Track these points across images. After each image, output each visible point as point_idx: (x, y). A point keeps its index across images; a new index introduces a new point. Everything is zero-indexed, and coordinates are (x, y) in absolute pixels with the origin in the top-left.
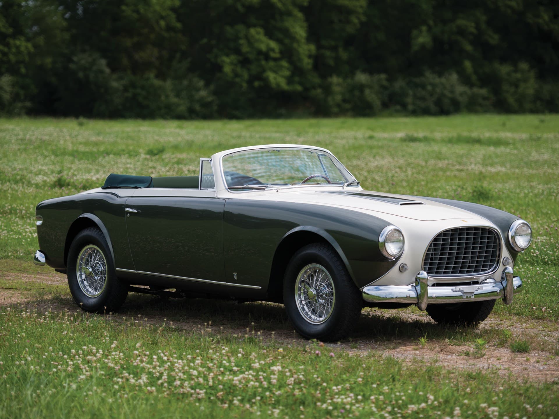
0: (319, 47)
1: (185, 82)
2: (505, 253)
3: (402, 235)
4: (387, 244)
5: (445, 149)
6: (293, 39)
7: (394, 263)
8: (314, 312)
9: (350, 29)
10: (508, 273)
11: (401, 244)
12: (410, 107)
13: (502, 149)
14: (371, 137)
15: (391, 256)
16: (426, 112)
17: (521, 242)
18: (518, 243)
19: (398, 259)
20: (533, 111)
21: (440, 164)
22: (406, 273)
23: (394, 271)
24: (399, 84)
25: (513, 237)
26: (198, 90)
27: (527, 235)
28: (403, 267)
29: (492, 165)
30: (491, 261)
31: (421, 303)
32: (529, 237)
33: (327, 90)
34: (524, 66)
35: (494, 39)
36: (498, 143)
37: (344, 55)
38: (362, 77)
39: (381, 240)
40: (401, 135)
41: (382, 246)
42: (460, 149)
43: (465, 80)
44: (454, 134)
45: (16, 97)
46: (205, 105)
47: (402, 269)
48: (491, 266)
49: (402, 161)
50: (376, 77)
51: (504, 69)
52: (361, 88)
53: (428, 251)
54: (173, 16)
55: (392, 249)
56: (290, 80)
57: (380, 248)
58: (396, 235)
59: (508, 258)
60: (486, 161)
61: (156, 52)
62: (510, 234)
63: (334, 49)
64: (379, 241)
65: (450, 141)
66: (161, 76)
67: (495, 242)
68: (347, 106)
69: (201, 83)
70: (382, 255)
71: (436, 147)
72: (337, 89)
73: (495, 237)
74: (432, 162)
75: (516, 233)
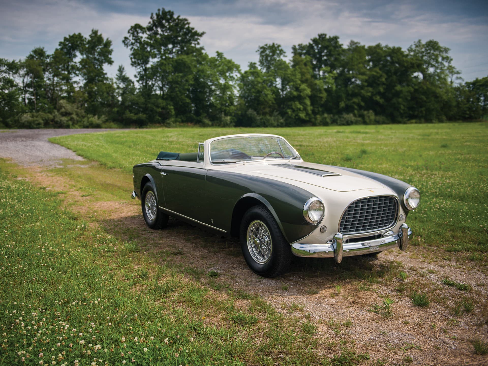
0: (314, 107)
1: (277, 118)
2: (401, 212)
3: (323, 205)
4: (309, 212)
5: (349, 135)
6: (307, 105)
7: (316, 227)
8: (260, 253)
9: (322, 102)
10: (404, 228)
11: (321, 213)
12: (339, 123)
13: (368, 135)
14: (326, 132)
15: (314, 222)
16: (343, 125)
17: (413, 203)
18: (411, 205)
19: (319, 223)
20: (374, 124)
21: (348, 140)
22: (325, 233)
23: (316, 232)
24: (336, 117)
25: (407, 200)
26: (280, 119)
27: (417, 198)
28: (323, 229)
29: (365, 140)
30: (391, 219)
31: (337, 256)
32: (418, 200)
33: (316, 119)
34: (371, 111)
35: (363, 104)
36: (366, 133)
37: (320, 109)
38: (326, 115)
39: (305, 208)
40: (335, 131)
41: (306, 214)
42: (354, 135)
43: (355, 115)
44: (352, 130)
45: (231, 122)
46: (282, 123)
47: (323, 230)
48: (391, 222)
49: (335, 139)
50: (329, 115)
51: (365, 113)
52: (325, 118)
53: (344, 216)
54: (273, 100)
55: (314, 216)
56: (306, 116)
57: (304, 215)
58: (318, 205)
59: (403, 215)
60: (364, 139)
61: (269, 109)
62: (405, 198)
63: (318, 108)
64: (303, 209)
65: (351, 132)
66: (271, 116)
67: (394, 205)
68: (321, 123)
69: (281, 118)
70: (306, 221)
71: (346, 135)
72: (318, 119)
73: (395, 202)
74: (345, 139)
75: (409, 197)
